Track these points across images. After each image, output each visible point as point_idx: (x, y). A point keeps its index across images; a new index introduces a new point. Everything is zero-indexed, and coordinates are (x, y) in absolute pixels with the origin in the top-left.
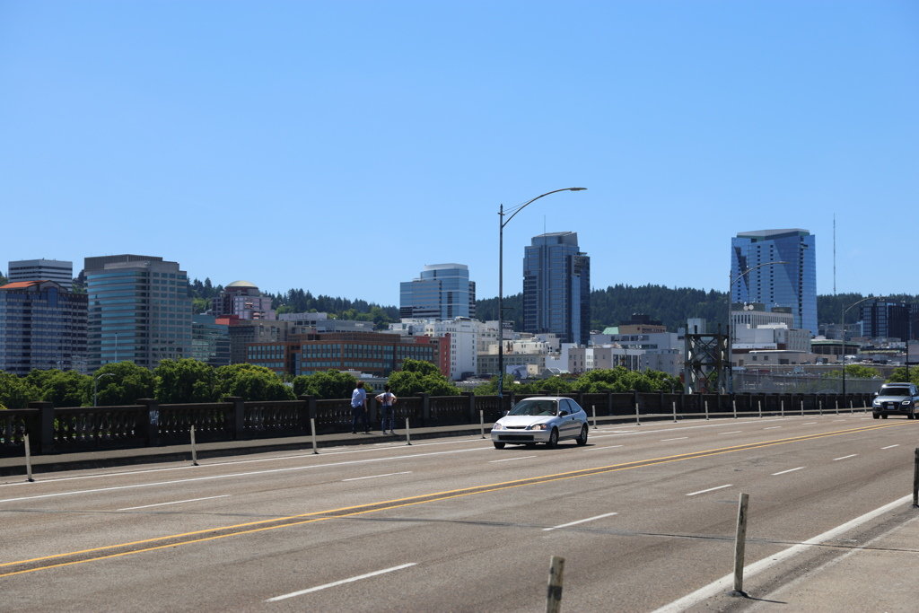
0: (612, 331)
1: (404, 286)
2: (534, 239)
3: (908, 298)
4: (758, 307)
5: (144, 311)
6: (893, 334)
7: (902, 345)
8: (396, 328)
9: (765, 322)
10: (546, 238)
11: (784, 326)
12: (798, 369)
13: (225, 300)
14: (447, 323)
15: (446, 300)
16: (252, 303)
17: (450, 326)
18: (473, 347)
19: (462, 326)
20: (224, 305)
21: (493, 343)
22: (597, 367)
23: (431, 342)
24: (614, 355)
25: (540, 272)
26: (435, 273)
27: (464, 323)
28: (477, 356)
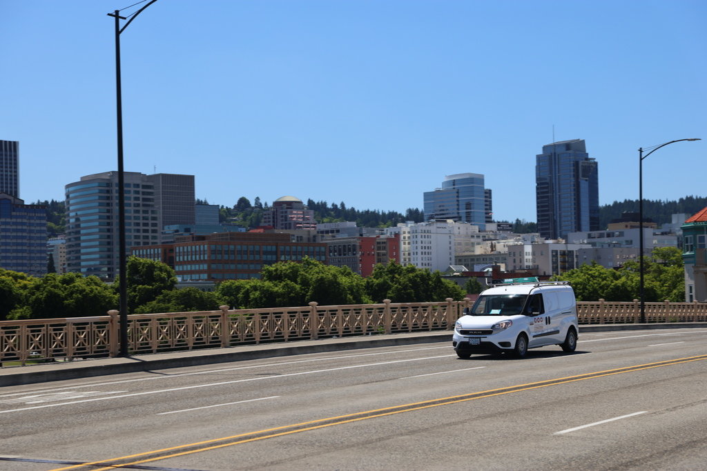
1: (427, 196)
2: (545, 148)
5: (109, 221)
10: (555, 146)
13: (274, 213)
14: (421, 225)
15: (464, 207)
16: (295, 215)
17: (424, 228)
18: (450, 248)
19: (438, 228)
20: (273, 218)
21: (478, 244)
22: (536, 264)
23: (378, 243)
24: (553, 251)
25: (551, 178)
26: (454, 182)
27: (440, 225)
28: (455, 257)
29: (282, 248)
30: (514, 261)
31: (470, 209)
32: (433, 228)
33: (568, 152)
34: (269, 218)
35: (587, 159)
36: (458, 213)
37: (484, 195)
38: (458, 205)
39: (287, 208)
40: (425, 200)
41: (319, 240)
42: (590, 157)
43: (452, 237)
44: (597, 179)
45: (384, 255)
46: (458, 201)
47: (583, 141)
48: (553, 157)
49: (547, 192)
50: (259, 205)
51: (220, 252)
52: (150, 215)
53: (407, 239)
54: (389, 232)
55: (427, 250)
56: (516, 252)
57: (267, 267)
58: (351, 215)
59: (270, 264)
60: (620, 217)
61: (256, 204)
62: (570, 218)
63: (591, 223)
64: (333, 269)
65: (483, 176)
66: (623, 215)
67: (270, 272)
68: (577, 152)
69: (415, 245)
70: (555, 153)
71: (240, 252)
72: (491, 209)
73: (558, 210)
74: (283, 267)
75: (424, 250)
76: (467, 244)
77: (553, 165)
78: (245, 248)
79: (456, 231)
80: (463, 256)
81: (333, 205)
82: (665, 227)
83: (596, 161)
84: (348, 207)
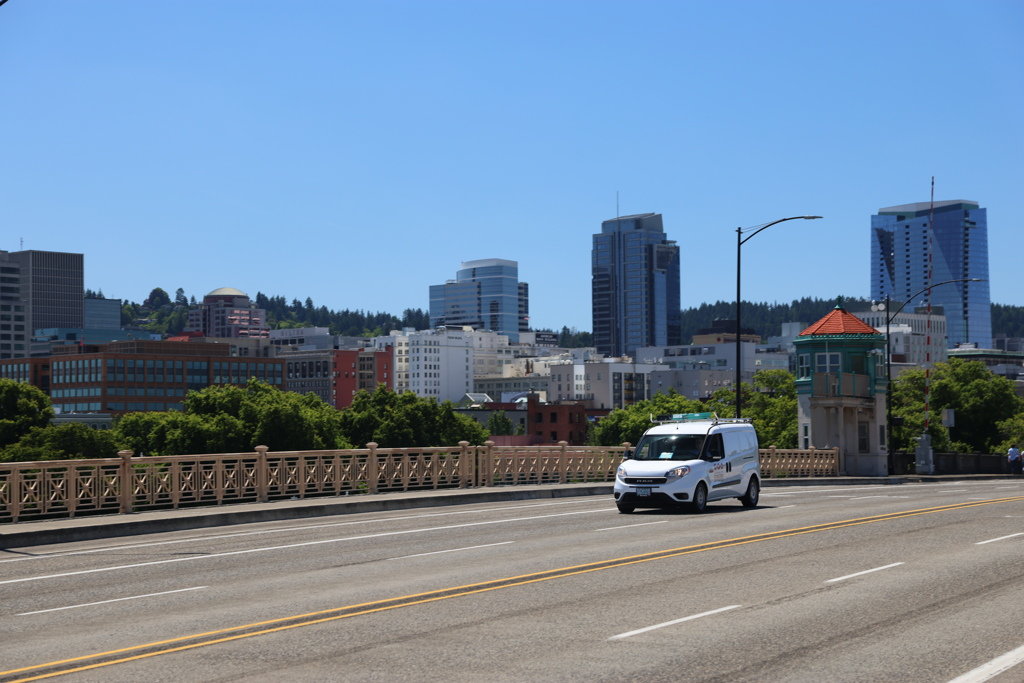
1: (435, 291)
2: (605, 224)
4: (893, 306)
10: (619, 222)
13: (205, 313)
15: (488, 308)
16: (237, 317)
17: (429, 339)
18: (467, 368)
19: (450, 338)
20: (204, 320)
21: (508, 362)
22: (590, 392)
23: (362, 359)
24: (614, 374)
25: (613, 268)
26: (474, 272)
27: (452, 333)
28: (475, 381)
29: (216, 365)
30: (560, 389)
31: (497, 311)
32: (443, 338)
33: (639, 231)
34: (198, 320)
35: (665, 242)
36: (479, 317)
37: (518, 291)
38: (479, 305)
39: (225, 306)
40: (431, 297)
41: (273, 354)
42: (669, 238)
43: (471, 351)
44: (678, 271)
45: (370, 377)
46: (479, 299)
47: (659, 217)
48: (617, 239)
49: (608, 289)
50: (183, 301)
51: (122, 370)
52: (12, 313)
53: (404, 353)
54: (377, 343)
55: (433, 371)
56: (562, 374)
57: (192, 393)
58: (322, 317)
59: (198, 388)
60: (711, 326)
61: (178, 298)
62: (639, 327)
63: (669, 335)
64: (294, 397)
65: (516, 263)
66: (716, 324)
67: (197, 401)
68: (652, 232)
69: (416, 363)
70: (619, 233)
71: (152, 371)
72: (527, 312)
73: (623, 314)
74: (217, 393)
75: (428, 371)
76: (491, 362)
77: (617, 250)
78: (159, 364)
79: (476, 343)
80: (484, 380)
81: (295, 302)
82: (772, 342)
83: (677, 244)
84: (317, 305)
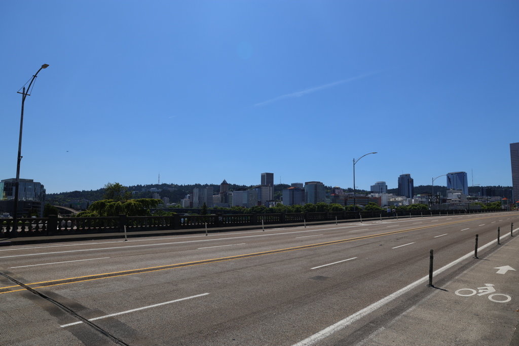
0: (419, 195)
1: (371, 186)
2: (400, 176)
3: (491, 187)
4: (454, 189)
5: (316, 193)
6: (487, 195)
7: (489, 197)
8: (370, 196)
9: (455, 193)
11: (460, 194)
12: (463, 203)
13: (333, 190)
14: (381, 194)
15: (381, 189)
16: (339, 191)
25: (402, 182)
28: (388, 201)
32: (383, 195)
33: (406, 177)
35: (410, 178)
36: (379, 191)
37: (386, 186)
39: (337, 189)
49: (401, 186)
63: (412, 194)
70: (403, 177)
73: (404, 190)
83: (413, 178)
